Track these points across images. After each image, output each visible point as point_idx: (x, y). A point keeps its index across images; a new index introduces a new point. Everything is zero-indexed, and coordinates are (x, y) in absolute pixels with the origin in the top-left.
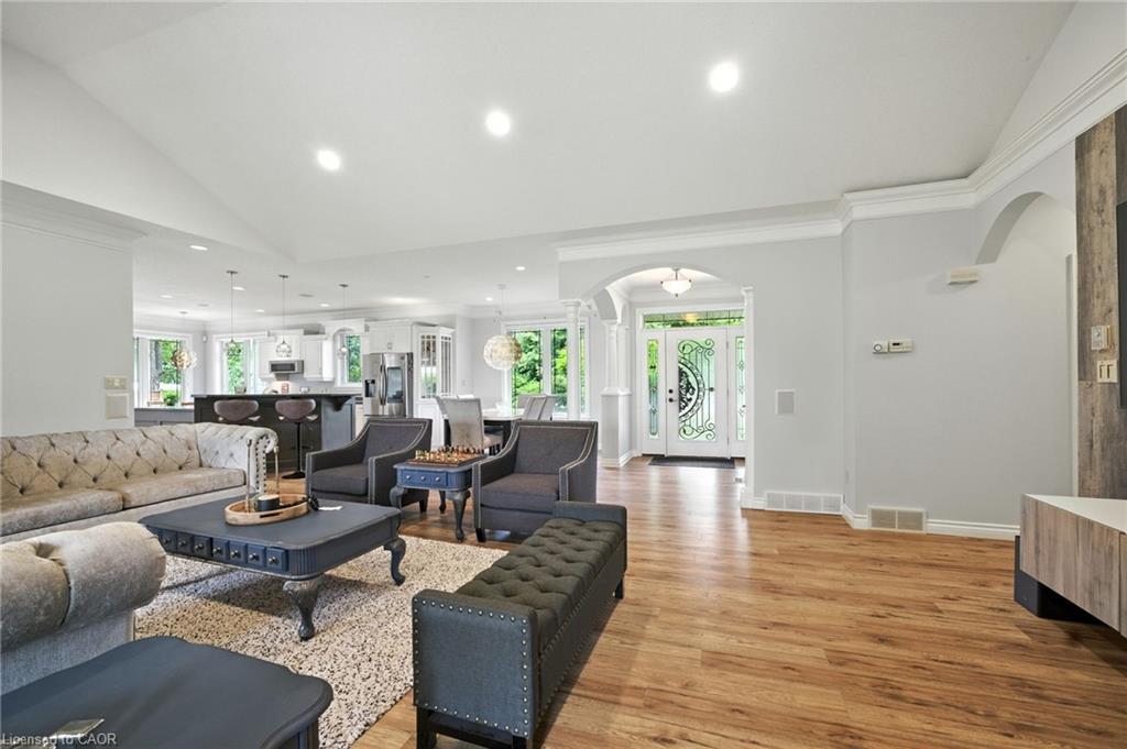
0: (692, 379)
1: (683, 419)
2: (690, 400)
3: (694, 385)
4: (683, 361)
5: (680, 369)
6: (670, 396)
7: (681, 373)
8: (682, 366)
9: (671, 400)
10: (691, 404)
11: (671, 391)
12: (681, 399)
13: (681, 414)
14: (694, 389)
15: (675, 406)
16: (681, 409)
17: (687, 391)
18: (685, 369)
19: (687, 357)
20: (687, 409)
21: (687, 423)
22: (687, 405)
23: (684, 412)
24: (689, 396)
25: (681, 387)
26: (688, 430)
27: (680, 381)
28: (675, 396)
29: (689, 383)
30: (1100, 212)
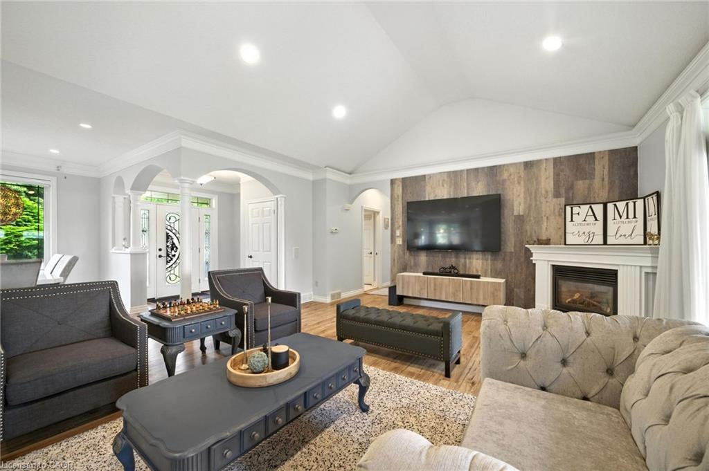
0: (175, 241)
1: (169, 269)
2: (174, 256)
3: (177, 244)
4: (169, 228)
5: (167, 234)
6: (160, 253)
7: (168, 236)
8: (168, 232)
9: (160, 256)
10: (175, 259)
11: (160, 250)
12: (168, 255)
13: (168, 266)
14: (177, 248)
15: (163, 260)
16: (167, 262)
17: (172, 249)
18: (171, 234)
19: (172, 225)
20: (172, 262)
21: (172, 272)
22: (172, 259)
23: (169, 264)
24: (173, 253)
25: (167, 246)
26: (173, 277)
27: (167, 242)
28: (163, 253)
29: (173, 244)
30: (397, 201)
